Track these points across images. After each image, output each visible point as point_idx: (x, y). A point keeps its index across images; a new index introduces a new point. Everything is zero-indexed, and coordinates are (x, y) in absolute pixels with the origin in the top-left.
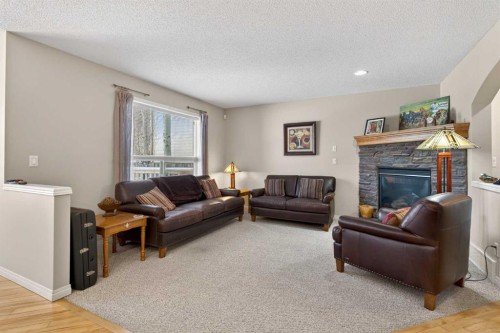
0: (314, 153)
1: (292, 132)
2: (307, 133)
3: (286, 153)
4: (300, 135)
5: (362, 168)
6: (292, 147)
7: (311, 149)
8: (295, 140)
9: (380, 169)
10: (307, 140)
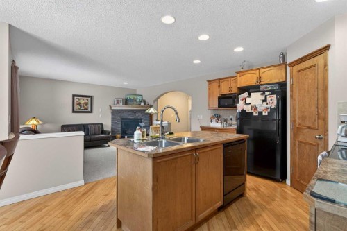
0: (91, 112)
1: (77, 100)
2: (86, 101)
3: (74, 111)
4: (82, 102)
5: (113, 119)
6: (77, 108)
7: (89, 110)
8: (79, 104)
9: (122, 119)
10: (87, 104)
